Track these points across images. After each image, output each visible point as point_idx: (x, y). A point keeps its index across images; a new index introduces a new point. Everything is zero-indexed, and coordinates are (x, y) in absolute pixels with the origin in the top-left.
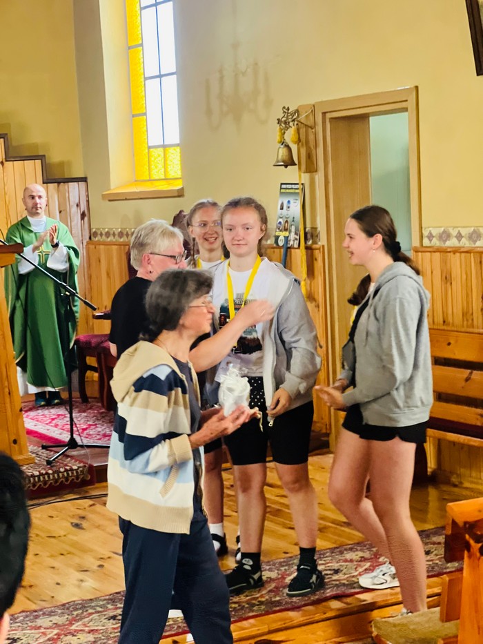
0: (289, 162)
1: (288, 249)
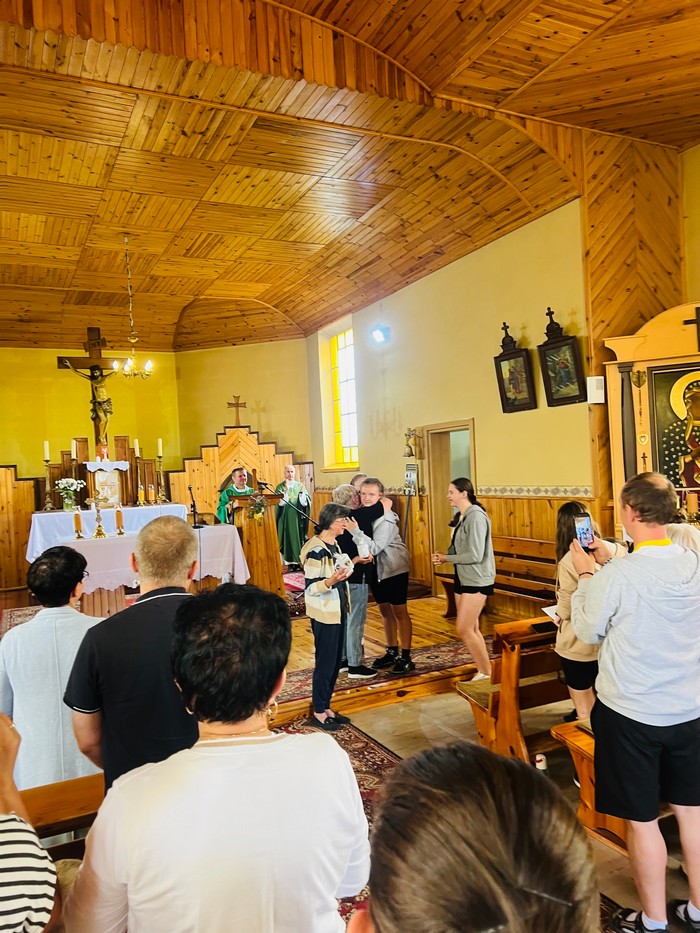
0: (411, 455)
1: (410, 496)
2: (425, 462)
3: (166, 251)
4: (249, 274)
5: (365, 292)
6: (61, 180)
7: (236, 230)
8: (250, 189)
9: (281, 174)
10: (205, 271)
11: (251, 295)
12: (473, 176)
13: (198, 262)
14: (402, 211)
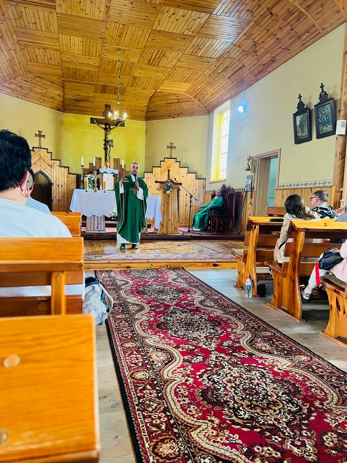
0: (249, 170)
1: (247, 192)
2: (256, 173)
3: (139, 61)
4: (180, 77)
5: (237, 87)
6: (87, 16)
7: (171, 48)
8: (175, 21)
9: (190, 12)
10: (158, 74)
11: (182, 90)
12: (290, 13)
13: (155, 68)
14: (254, 36)
